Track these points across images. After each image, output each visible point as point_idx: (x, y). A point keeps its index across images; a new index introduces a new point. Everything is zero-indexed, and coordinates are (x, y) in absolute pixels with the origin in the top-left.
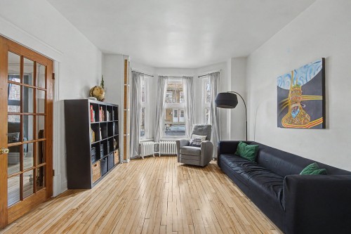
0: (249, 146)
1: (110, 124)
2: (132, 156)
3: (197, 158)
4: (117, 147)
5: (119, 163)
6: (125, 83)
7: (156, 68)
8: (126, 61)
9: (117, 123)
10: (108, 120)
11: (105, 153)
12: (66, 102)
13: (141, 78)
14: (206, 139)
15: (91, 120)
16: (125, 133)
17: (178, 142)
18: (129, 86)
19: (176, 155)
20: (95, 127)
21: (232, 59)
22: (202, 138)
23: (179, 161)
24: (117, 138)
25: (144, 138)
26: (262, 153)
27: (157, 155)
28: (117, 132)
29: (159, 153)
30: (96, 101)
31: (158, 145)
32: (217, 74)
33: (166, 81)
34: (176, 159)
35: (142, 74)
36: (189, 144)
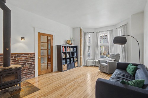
1: (73, 53)
2: (83, 65)
4: (77, 61)
6: (80, 37)
7: (95, 29)
8: (80, 29)
9: (77, 52)
10: (72, 51)
11: (70, 62)
12: (57, 46)
14: (115, 61)
15: (63, 51)
16: (80, 56)
17: (99, 61)
20: (65, 53)
23: (99, 70)
24: (77, 57)
28: (77, 55)
29: (96, 65)
31: (95, 62)
32: (125, 26)
33: (99, 33)
35: (88, 33)
36: (106, 62)
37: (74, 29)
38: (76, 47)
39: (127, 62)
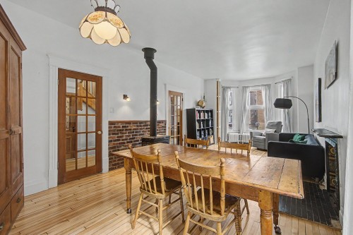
1: (208, 120)
3: (263, 144)
4: (213, 134)
5: (214, 144)
6: (217, 95)
8: (218, 82)
9: (212, 120)
10: (206, 118)
11: (205, 135)
12: (187, 110)
13: (229, 90)
15: (197, 118)
16: (218, 126)
18: (220, 97)
20: (199, 121)
24: (212, 128)
25: (232, 131)
28: (212, 125)
29: (243, 141)
30: (200, 109)
32: (289, 80)
35: (230, 87)
36: (261, 135)
37: (206, 81)
38: (211, 111)
39: (292, 132)
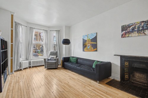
0: (74, 58)
2: (15, 70)
4: (7, 65)
5: (8, 75)
6: (12, 28)
7: (28, 23)
13: (20, 26)
14: (56, 57)
16: (12, 57)
17: (45, 59)
19: (44, 65)
21: (65, 26)
22: (55, 56)
23: (45, 68)
25: (21, 59)
26: (79, 60)
27: (30, 67)
29: (31, 66)
31: (30, 62)
32: (59, 31)
33: (34, 30)
34: (44, 67)
35: (21, 25)
36: (48, 60)
